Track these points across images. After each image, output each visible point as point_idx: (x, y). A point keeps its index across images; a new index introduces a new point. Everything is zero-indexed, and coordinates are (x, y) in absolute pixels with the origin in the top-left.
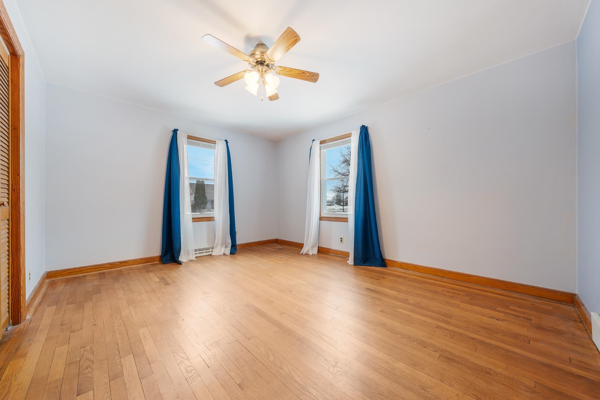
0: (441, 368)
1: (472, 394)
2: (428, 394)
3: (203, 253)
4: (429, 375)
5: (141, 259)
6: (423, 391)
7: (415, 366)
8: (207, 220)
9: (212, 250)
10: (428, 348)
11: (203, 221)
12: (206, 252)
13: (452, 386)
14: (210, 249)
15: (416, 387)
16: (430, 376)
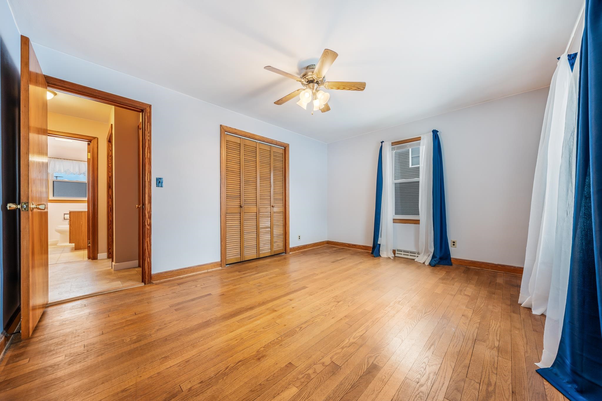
0: (170, 381)
1: (130, 389)
2: (159, 358)
3: (408, 255)
4: (171, 367)
5: (363, 246)
6: (163, 356)
7: (187, 362)
8: (414, 223)
9: (418, 255)
10: (200, 385)
11: (410, 223)
12: (411, 255)
13: (148, 378)
14: (415, 254)
15: (169, 354)
16: (169, 368)
